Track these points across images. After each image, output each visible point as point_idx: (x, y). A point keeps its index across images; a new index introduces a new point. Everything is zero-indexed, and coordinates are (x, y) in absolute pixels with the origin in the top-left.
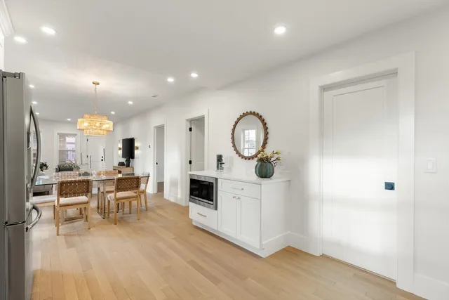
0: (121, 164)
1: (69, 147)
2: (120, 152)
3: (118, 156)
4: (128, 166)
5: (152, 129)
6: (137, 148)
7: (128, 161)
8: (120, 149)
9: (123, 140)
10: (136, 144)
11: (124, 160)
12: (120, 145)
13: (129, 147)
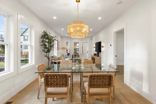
0: (95, 55)
1: (77, 47)
2: (94, 49)
3: (94, 51)
4: (98, 56)
5: (113, 33)
6: (103, 47)
7: (98, 54)
8: (94, 47)
9: (96, 43)
10: (102, 45)
11: (96, 53)
12: (95, 46)
13: (99, 46)
